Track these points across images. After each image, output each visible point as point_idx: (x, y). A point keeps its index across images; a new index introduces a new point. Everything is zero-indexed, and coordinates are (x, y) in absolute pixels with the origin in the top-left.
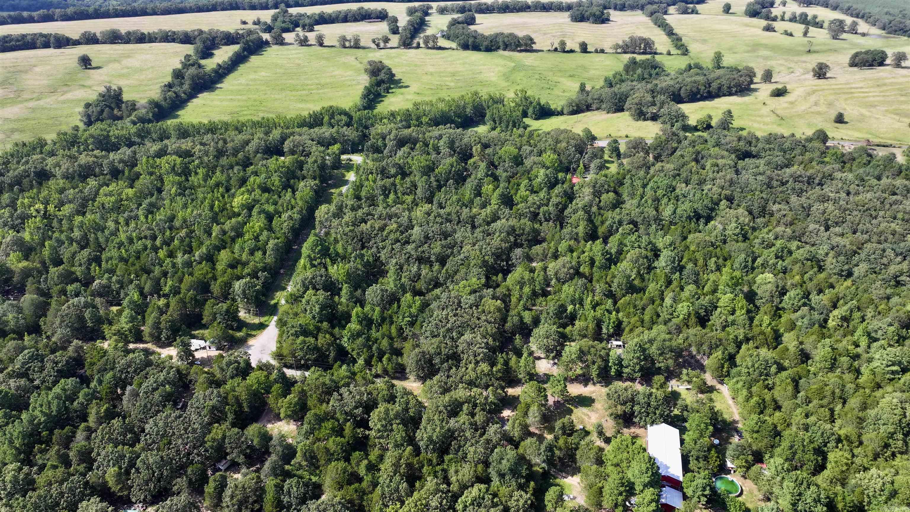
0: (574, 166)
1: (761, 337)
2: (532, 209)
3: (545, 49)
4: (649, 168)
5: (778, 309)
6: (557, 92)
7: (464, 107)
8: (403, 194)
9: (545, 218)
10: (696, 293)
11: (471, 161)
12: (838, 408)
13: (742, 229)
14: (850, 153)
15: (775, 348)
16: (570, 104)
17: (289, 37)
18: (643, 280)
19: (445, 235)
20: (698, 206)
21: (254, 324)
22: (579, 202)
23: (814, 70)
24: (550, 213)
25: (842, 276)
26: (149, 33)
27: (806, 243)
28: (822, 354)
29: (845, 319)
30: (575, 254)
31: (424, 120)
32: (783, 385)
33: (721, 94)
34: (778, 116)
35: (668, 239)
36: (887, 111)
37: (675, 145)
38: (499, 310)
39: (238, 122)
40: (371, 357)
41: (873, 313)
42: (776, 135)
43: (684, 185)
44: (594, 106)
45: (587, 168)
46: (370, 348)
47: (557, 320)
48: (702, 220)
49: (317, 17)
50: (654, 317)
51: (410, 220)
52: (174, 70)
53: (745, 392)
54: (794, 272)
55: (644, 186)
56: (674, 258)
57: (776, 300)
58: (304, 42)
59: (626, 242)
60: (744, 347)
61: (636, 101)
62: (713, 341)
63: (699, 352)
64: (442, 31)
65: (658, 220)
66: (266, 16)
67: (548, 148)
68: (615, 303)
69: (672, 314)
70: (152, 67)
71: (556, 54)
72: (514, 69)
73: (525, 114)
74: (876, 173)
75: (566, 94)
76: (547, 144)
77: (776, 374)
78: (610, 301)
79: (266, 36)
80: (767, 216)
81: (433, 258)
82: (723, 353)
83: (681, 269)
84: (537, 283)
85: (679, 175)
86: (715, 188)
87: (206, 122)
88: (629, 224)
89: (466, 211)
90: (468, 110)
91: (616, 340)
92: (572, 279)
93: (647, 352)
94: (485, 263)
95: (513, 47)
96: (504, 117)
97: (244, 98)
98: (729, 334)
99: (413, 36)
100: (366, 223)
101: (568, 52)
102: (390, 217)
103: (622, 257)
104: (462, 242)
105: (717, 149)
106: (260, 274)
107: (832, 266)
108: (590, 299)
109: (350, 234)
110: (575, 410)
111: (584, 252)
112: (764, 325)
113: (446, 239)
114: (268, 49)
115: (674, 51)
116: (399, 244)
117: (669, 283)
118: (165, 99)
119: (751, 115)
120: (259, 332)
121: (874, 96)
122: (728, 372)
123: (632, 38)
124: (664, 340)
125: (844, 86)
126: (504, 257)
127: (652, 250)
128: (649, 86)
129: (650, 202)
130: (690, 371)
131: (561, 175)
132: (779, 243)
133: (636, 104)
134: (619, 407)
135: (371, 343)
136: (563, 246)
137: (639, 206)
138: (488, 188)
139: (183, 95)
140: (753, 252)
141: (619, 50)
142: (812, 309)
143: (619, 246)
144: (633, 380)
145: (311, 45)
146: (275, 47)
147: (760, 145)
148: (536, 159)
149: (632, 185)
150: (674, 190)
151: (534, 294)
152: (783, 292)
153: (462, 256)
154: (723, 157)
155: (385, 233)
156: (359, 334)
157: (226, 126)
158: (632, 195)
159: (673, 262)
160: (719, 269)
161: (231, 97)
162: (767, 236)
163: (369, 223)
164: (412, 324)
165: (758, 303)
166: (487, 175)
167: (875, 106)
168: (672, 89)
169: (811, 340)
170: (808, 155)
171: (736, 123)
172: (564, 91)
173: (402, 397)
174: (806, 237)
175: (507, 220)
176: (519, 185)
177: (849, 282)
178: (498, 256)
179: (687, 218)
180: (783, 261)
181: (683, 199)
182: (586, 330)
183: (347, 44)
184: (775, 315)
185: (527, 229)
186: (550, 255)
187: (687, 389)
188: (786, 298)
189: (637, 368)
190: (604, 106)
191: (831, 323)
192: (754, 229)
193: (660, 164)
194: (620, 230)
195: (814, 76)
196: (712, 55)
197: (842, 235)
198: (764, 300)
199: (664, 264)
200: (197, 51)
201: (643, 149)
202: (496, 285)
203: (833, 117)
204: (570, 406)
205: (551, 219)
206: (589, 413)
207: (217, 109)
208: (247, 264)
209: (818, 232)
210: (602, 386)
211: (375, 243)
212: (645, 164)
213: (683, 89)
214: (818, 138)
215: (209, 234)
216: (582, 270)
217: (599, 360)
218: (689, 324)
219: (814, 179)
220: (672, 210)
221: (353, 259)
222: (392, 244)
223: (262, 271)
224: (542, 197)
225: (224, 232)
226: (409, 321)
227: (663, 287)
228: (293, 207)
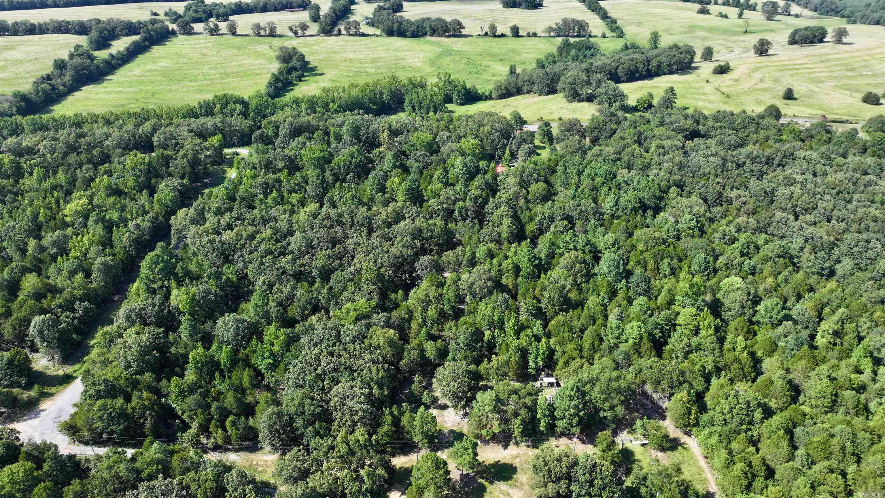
0: (498, 153)
1: (735, 366)
2: (445, 206)
3: (475, 34)
4: (585, 153)
5: (752, 323)
6: (485, 76)
7: (381, 93)
8: (291, 193)
9: (462, 216)
10: (648, 308)
11: (377, 150)
12: (851, 469)
13: (697, 222)
14: (808, 130)
15: (754, 380)
16: (499, 88)
17: (198, 27)
18: (580, 291)
19: (334, 242)
20: (645, 195)
21: (57, 376)
22: (502, 196)
23: (755, 46)
24: (467, 210)
25: (822, 275)
26: (39, 24)
27: (773, 235)
28: (819, 387)
29: (837, 334)
30: (495, 261)
31: (333, 106)
32: (774, 437)
33: (661, 73)
34: (723, 93)
35: (610, 237)
36: (835, 86)
37: (614, 126)
38: (391, 342)
39: (112, 114)
40: (208, 421)
41: (868, 324)
42: (725, 112)
43: (626, 171)
44: (525, 89)
45: (513, 156)
46: (209, 406)
47: (468, 352)
48: (650, 212)
49: (233, 7)
50: (596, 343)
51: (291, 225)
52: (55, 61)
53: (723, 453)
54: (766, 273)
55: (580, 173)
56: (619, 262)
57: (749, 312)
58: (214, 31)
59: (559, 242)
60: (714, 381)
61: (569, 80)
62: (675, 377)
63: (655, 391)
64: (367, 18)
65: (598, 214)
66: (179, 7)
67: (468, 132)
68: (545, 325)
69: (618, 338)
70: (36, 59)
71: (487, 39)
72: (441, 55)
73: (448, 99)
74: (841, 151)
75: (495, 78)
76: (468, 128)
77: (762, 422)
78: (538, 323)
79: (172, 26)
80: (724, 204)
81: (315, 273)
82: (689, 393)
83: (628, 274)
84: (446, 302)
85: (619, 159)
86: (662, 173)
87: (71, 115)
88: (563, 219)
89: (362, 210)
90: (384, 96)
91: (548, 376)
92: (491, 293)
93: (587, 398)
94: (380, 277)
95: (441, 32)
96: (424, 102)
97: (135, 89)
98: (693, 364)
99: (334, 24)
100: (232, 230)
101: (499, 36)
102: (266, 221)
103: (554, 261)
104: (354, 250)
105: (661, 128)
106: (76, 305)
107: (810, 264)
108: (512, 321)
109: (209, 245)
110: (490, 488)
111: (507, 258)
112: (739, 349)
113: (333, 247)
114: (174, 39)
115: (609, 34)
116: (271, 256)
117: (613, 294)
118: (37, 92)
119: (694, 93)
120: (60, 388)
121: (820, 72)
122: (697, 419)
123: (565, 21)
124: (610, 380)
125: (787, 63)
126: (406, 268)
127: (590, 252)
128: (584, 65)
129: (587, 192)
130: (646, 420)
131: (482, 164)
132: (743, 237)
133: (570, 83)
134: (550, 485)
135: (209, 400)
136: (481, 251)
137: (574, 197)
138: (393, 181)
139: (61, 87)
140: (713, 250)
141: (552, 34)
142: (796, 322)
143: (550, 247)
144: (570, 436)
145: (222, 34)
146: (182, 37)
147: (710, 123)
148: (454, 146)
149: (566, 172)
150: (615, 176)
151: (443, 316)
152: (756, 301)
153: (352, 269)
154: (668, 138)
155: (254, 243)
156: (192, 389)
157: (95, 119)
158: (566, 185)
159: (618, 267)
160: (673, 272)
161: (120, 89)
162: (728, 229)
163: (235, 230)
164: (274, 366)
165: (725, 316)
166: (395, 167)
167: (823, 82)
168: (608, 68)
169: (800, 367)
170: (763, 134)
171: (679, 103)
172: (494, 75)
174: (772, 228)
175: (413, 220)
176: (431, 177)
177: (832, 284)
178: (398, 267)
179: (631, 210)
180: (750, 258)
181: (626, 188)
182: (508, 365)
183: (262, 33)
184: (748, 332)
185: (437, 231)
186: (465, 263)
187: (643, 445)
188: (760, 308)
189: (575, 421)
190: (535, 88)
191: (820, 341)
192: (711, 220)
193: (597, 148)
194: (552, 227)
195: (756, 53)
196: (648, 35)
197: (815, 224)
198: (733, 313)
199: (606, 270)
200: (91, 42)
201: (578, 131)
202: (392, 305)
203: (781, 93)
204: (483, 481)
205: (468, 216)
206: (510, 491)
207: (101, 103)
208: (61, 291)
209: (786, 221)
210: (528, 446)
211: (242, 256)
212: (581, 148)
213: (620, 67)
214: (771, 115)
215: (23, 251)
216: (503, 281)
217: (523, 411)
218: (641, 350)
219: (773, 159)
220: (614, 200)
221: (206, 279)
222: (262, 257)
223: (81, 300)
224: (459, 190)
225: (42, 249)
226: (270, 364)
227: (606, 301)
228: (145, 213)
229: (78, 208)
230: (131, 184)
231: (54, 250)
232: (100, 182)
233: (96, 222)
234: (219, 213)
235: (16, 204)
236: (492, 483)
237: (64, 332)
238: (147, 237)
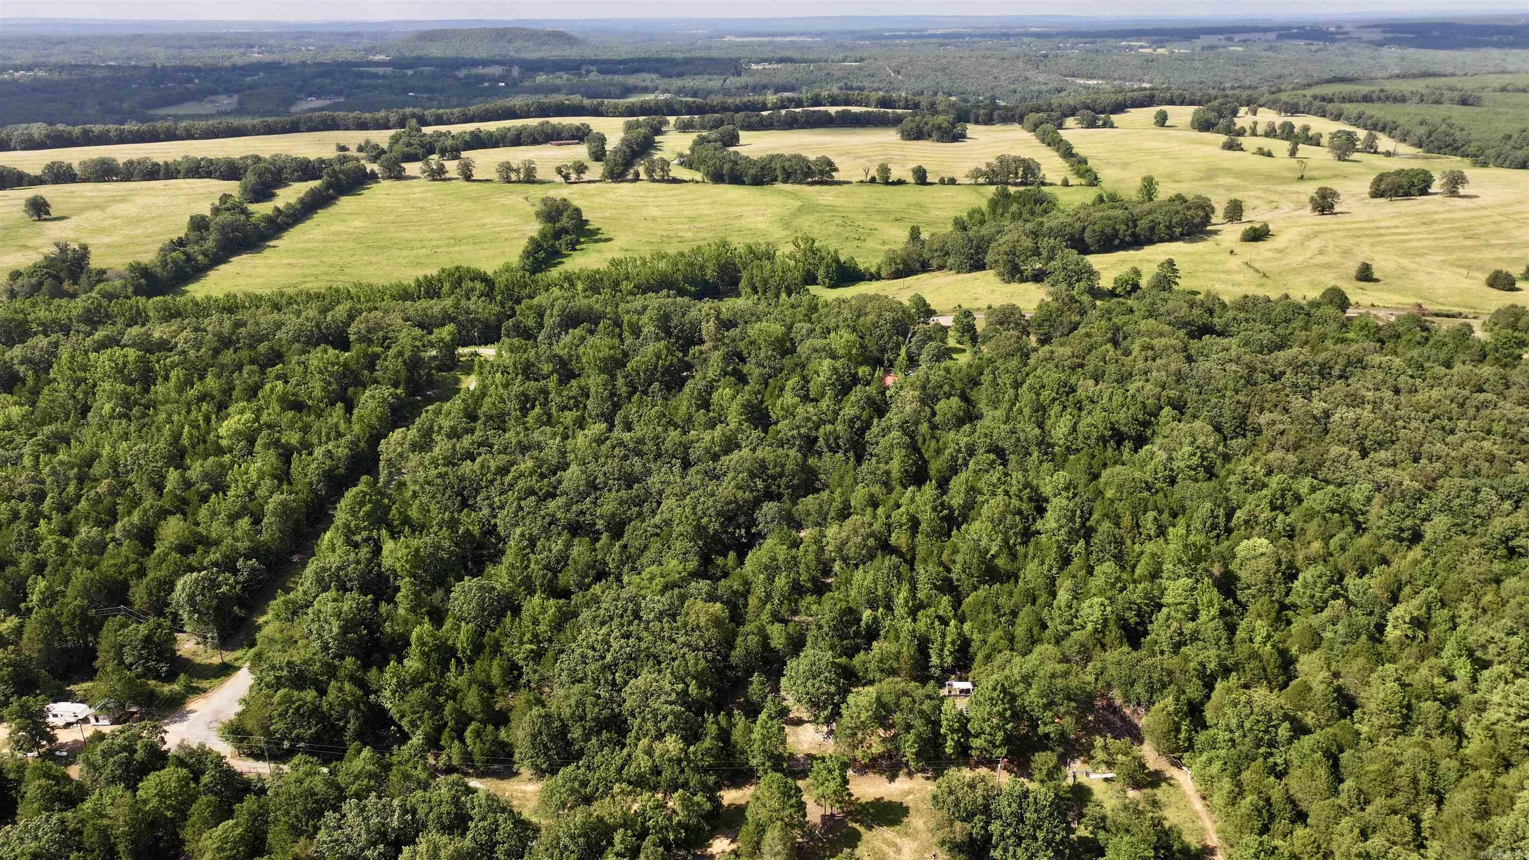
0: (889, 355)
1: (1254, 664)
2: (802, 431)
3: (854, 179)
4: (1027, 356)
5: (1283, 607)
6: (870, 244)
7: (702, 268)
8: (560, 409)
9: (829, 446)
10: (1118, 579)
11: (697, 349)
12: (1428, 813)
13: (1203, 458)
14: (1391, 325)
15: (1285, 685)
16: (892, 261)
17: (412, 168)
18: (1013, 556)
19: (629, 480)
20: (1122, 417)
21: (210, 665)
22: (893, 417)
23: (1312, 199)
24: (837, 437)
25: (1401, 540)
26: (166, 163)
27: (1327, 482)
28: (1382, 695)
29: (1418, 623)
30: (880, 510)
31: (626, 286)
32: (1308, 765)
33: (1156, 238)
34: (1257, 271)
35: (1062, 477)
36: (1443, 261)
37: (1076, 318)
38: (717, 622)
39: (282, 295)
40: (439, 729)
41: (1471, 611)
42: (1256, 298)
43: (1091, 382)
44: (935, 263)
45: (913, 362)
46: (440, 708)
47: (836, 641)
48: (1128, 445)
49: (467, 138)
50: (1036, 630)
51: (563, 454)
52: (192, 218)
53: (1226, 784)
54: (1310, 535)
55: (1017, 385)
56: (1073, 512)
57: (1279, 590)
58: (438, 175)
59: (981, 485)
60: (1219, 686)
61: (1005, 248)
62: (1155, 676)
63: (1127, 701)
64: (681, 155)
65: (1045, 445)
66: (382, 138)
67: (841, 324)
68: (957, 603)
69: (1070, 623)
70: (161, 216)
71: (874, 188)
72: (800, 210)
73: (811, 279)
74: (1442, 356)
75: (886, 247)
76: (841, 318)
77: (1290, 741)
78: (945, 600)
79: (371, 167)
80: (1249, 434)
81: (600, 525)
82: (1178, 700)
83: (1088, 533)
84: (802, 567)
85: (1081, 366)
86: (1149, 387)
87: (221, 296)
88: (988, 452)
89: (674, 435)
90: (709, 272)
91: (960, 679)
92: (872, 557)
93: (1019, 702)
95: (800, 177)
96: (771, 282)
97: (314, 261)
98: (1186, 660)
99: (628, 163)
100: (473, 460)
101: (894, 183)
102: (524, 449)
103: (973, 513)
104: (660, 493)
105: (1151, 321)
106: (240, 563)
107: (1381, 522)
108: (903, 594)
109: (439, 481)
110: (866, 835)
111: (898, 506)
112: (1258, 639)
113: (630, 487)
114: (374, 185)
115: (1073, 180)
116: (533, 498)
117: (1066, 560)
118: (164, 264)
119: (1209, 271)
120: (215, 682)
121: (1419, 240)
122: (1190, 739)
123: (1002, 160)
124: (1053, 676)
125: (1366, 225)
126: (741, 520)
127: (1030, 499)
128: (1029, 226)
129: (1027, 411)
130: (1110, 740)
131: (863, 371)
132: (1274, 481)
133: (1006, 253)
134: (958, 825)
135: (441, 699)
136: (858, 496)
137: (1007, 421)
138: (723, 393)
139: (200, 257)
140: (1227, 500)
141: (981, 180)
142: (1350, 603)
143: (967, 492)
144: (991, 764)
145: (450, 179)
146: (386, 183)
147: (1231, 314)
148: (819, 343)
149: (994, 383)
150: (1073, 390)
151: (797, 590)
152: (1290, 574)
153: (657, 519)
154: (1161, 335)
155: (508, 478)
156: (417, 681)
157: (256, 301)
158: (995, 404)
159: (1072, 519)
160: (1162, 532)
161: (288, 261)
162: (1251, 468)
163: (479, 460)
164: (537, 656)
165: (1242, 596)
166: (725, 373)
167: (1423, 255)
168: (1068, 229)
169: (1355, 668)
170: (1316, 330)
171: (1184, 284)
172: (884, 243)
173: (484, 818)
174: (1325, 470)
175: (754, 450)
176: (782, 389)
177: (1417, 552)
178: (729, 517)
179: (1098, 439)
180: (1287, 514)
181: (1090, 407)
182: (897, 659)
183: (513, 177)
184: (1278, 619)
185: (790, 466)
186: (832, 514)
187: (1106, 780)
188: (1297, 584)
189: (1000, 736)
190: (950, 261)
191: (1392, 634)
192: (1226, 458)
193: (1047, 347)
194: (971, 465)
195: (1314, 209)
196: (1138, 183)
197: (1394, 465)
198: (1254, 590)
199: (1054, 525)
200: (245, 189)
201: (1017, 324)
202: (719, 574)
203: (1353, 272)
204: (856, 826)
205: (839, 447)
206: (898, 840)
207: (260, 281)
208: (217, 543)
209: (1347, 460)
210: (928, 778)
211: (488, 498)
212: (1020, 349)
213: (1088, 230)
214: (1331, 302)
215: (159, 488)
216: (893, 540)
217: (918, 723)
218: (1105, 641)
219: (1330, 368)
220: (1069, 424)
221: (436, 528)
222: (520, 499)
223: (247, 557)
224: (825, 408)
225: (188, 484)
226: (532, 651)
227: (1054, 571)
228: (339, 435)
229: (240, 427)
230: (318, 393)
231: (206, 486)
232: (272, 390)
233: (267, 446)
234: (454, 434)
235: (146, 420)
236: (870, 828)
237: (223, 598)
238: (342, 471)
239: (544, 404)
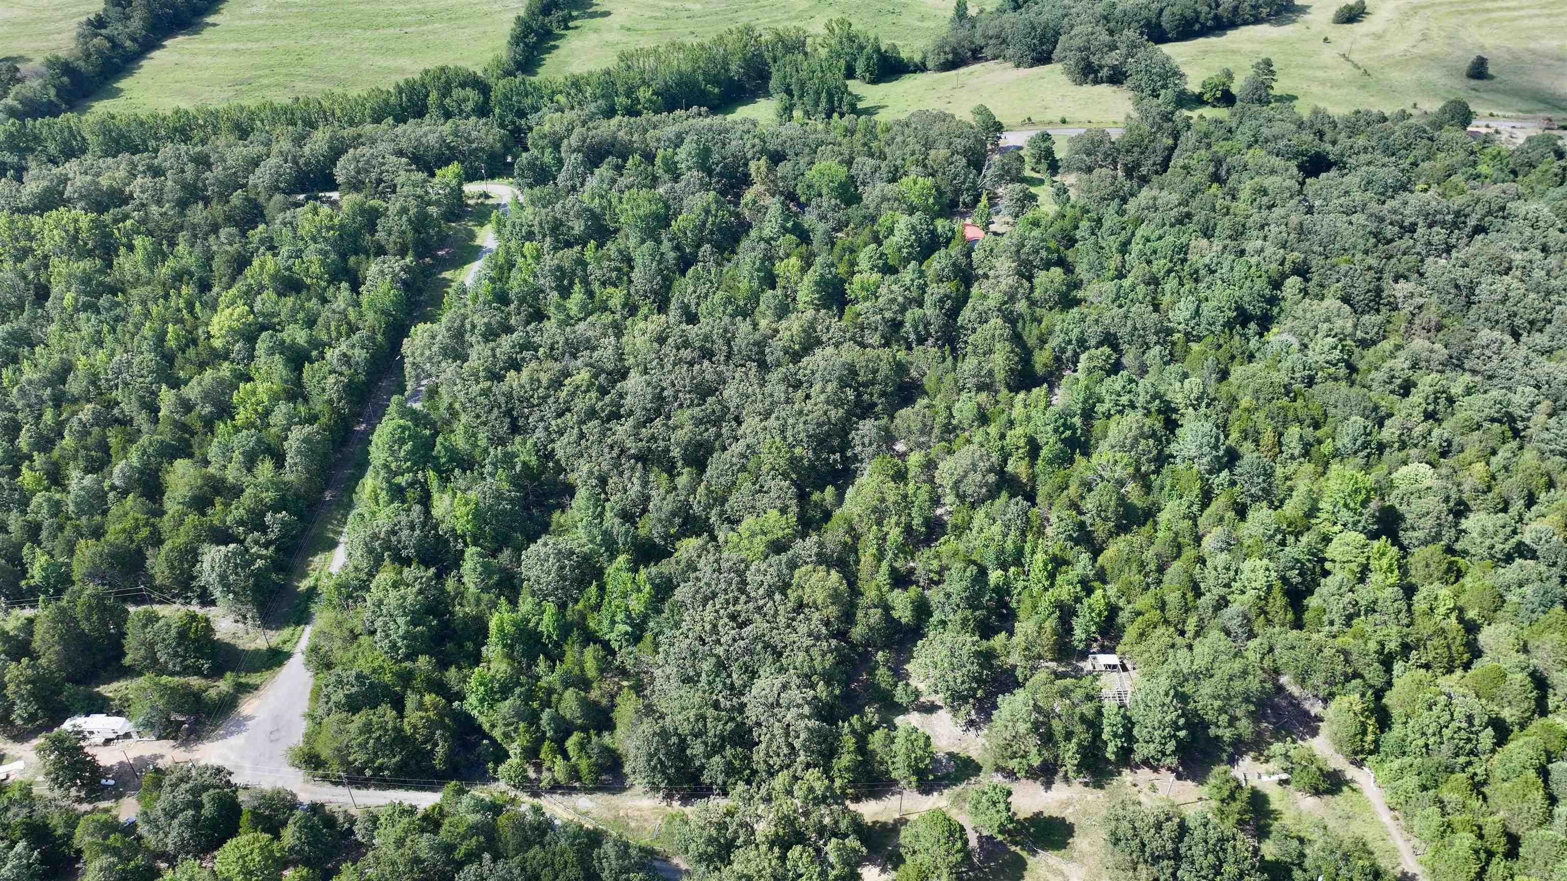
0: (966, 198)
1: (1436, 641)
2: (887, 314)
5: (1452, 552)
7: (725, 63)
8: (604, 284)
9: (917, 333)
11: (748, 196)
13: (1342, 348)
14: (1519, 150)
15: (1470, 665)
16: (940, 49)
18: (1148, 488)
19: (702, 392)
20: (1242, 293)
21: (257, 652)
22: (988, 292)
24: (927, 325)
27: (1477, 374)
30: (993, 430)
31: (644, 94)
33: (1239, 21)
34: (1356, 66)
35: (1193, 383)
37: (1167, 142)
38: (836, 597)
39: (242, 109)
40: (538, 742)
42: (1368, 113)
43: (1204, 242)
44: (988, 52)
45: (994, 205)
46: (536, 716)
47: (969, 614)
48: (1253, 326)
50: (1190, 595)
51: (621, 357)
54: (1470, 452)
55: (1124, 249)
57: (1448, 535)
59: (1102, 390)
60: (1400, 668)
61: (1078, 42)
62: (1338, 668)
63: (1301, 688)
65: (1163, 332)
68: (1095, 557)
75: (926, 24)
76: (908, 150)
77: (1493, 751)
78: (1083, 554)
80: (1384, 310)
81: (676, 452)
82: (1363, 695)
83: (1232, 458)
84: (915, 512)
85: (1190, 217)
86: (1270, 250)
87: (167, 111)
88: (1100, 344)
89: (744, 327)
90: (733, 67)
91: (1106, 653)
92: (994, 496)
93: (1191, 706)
94: (794, 462)
97: (263, 46)
98: (1363, 637)
100: (518, 369)
102: (574, 349)
103: (1097, 430)
104: (739, 409)
105: (1257, 150)
106: (268, 517)
107: (1546, 436)
109: (482, 399)
110: (1031, 861)
111: (1011, 424)
112: (1443, 611)
113: (703, 401)
116: (595, 421)
117: (1207, 497)
118: (87, 55)
119: (1303, 66)
120: (267, 674)
126: (836, 443)
127: (1160, 413)
129: (1140, 287)
130: (1289, 744)
131: (941, 225)
132: (1427, 382)
133: (1080, 50)
135: (535, 705)
136: (964, 407)
137: (1117, 298)
138: (788, 264)
139: (128, 43)
140: (1376, 408)
143: (1085, 400)
147: (1344, 137)
148: (888, 188)
149: (1095, 245)
150: (1187, 255)
151: (912, 539)
152: (1460, 510)
153: (741, 445)
154: (1273, 172)
155: (563, 394)
156: (506, 688)
157: (213, 119)
158: (1098, 270)
161: (234, 45)
163: (525, 369)
164: (636, 638)
165: (1405, 539)
166: (786, 230)
168: (1145, 13)
170: (1441, 160)
171: (1280, 86)
172: (923, 18)
174: (1474, 359)
175: (837, 346)
176: (852, 252)
178: (821, 442)
179: (1223, 325)
180: (1441, 424)
181: (1208, 279)
182: (1040, 641)
185: (882, 368)
186: (936, 431)
187: (1282, 783)
189: (1171, 746)
190: (1010, 52)
192: (1364, 344)
194: (1083, 359)
198: (1420, 534)
199: (1192, 450)
201: (1105, 153)
202: (819, 515)
203: (1465, 65)
204: (1017, 849)
205: (930, 335)
206: (1064, 867)
207: (206, 75)
208: (237, 491)
209: (1500, 348)
210: (1086, 784)
211: (542, 419)
212: (1115, 191)
213: (1166, 12)
214: (1453, 118)
215: (153, 409)
216: (1010, 468)
217: (1079, 728)
218: (1268, 609)
219: (1466, 216)
220: (1192, 307)
221: (489, 468)
222: (582, 422)
223: (276, 511)
224: (908, 283)
225: (187, 406)
226: (626, 633)
227: (1195, 508)
228: (352, 329)
229: (235, 324)
230: (315, 269)
231: (208, 409)
232: (262, 267)
233: (271, 352)
234: (490, 334)
235: (119, 311)
236: (1034, 853)
237: (259, 575)
238: (362, 377)
239: (585, 282)
